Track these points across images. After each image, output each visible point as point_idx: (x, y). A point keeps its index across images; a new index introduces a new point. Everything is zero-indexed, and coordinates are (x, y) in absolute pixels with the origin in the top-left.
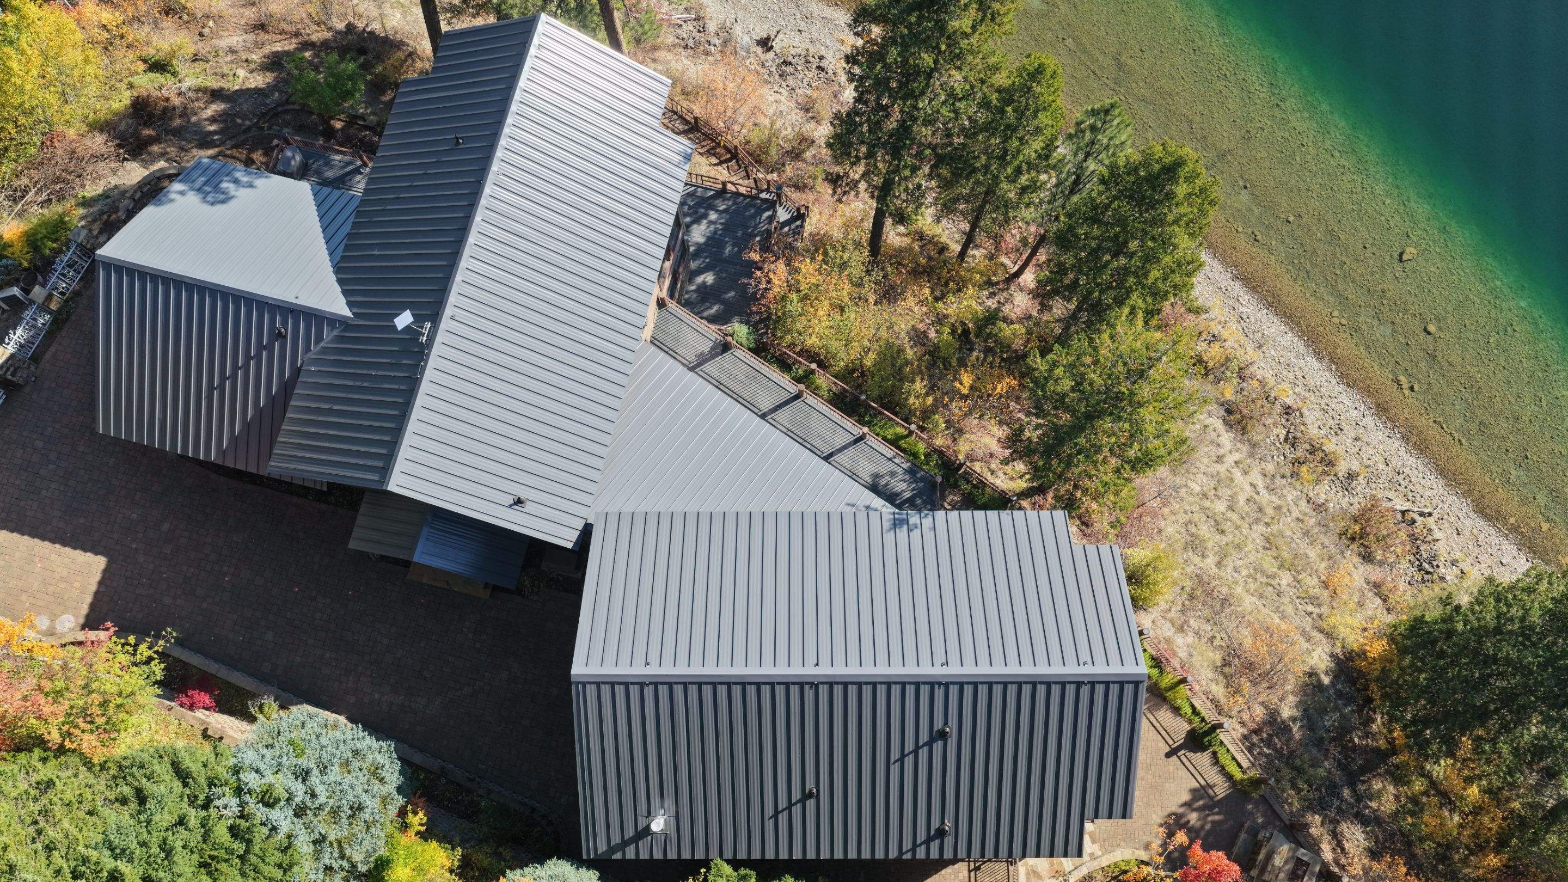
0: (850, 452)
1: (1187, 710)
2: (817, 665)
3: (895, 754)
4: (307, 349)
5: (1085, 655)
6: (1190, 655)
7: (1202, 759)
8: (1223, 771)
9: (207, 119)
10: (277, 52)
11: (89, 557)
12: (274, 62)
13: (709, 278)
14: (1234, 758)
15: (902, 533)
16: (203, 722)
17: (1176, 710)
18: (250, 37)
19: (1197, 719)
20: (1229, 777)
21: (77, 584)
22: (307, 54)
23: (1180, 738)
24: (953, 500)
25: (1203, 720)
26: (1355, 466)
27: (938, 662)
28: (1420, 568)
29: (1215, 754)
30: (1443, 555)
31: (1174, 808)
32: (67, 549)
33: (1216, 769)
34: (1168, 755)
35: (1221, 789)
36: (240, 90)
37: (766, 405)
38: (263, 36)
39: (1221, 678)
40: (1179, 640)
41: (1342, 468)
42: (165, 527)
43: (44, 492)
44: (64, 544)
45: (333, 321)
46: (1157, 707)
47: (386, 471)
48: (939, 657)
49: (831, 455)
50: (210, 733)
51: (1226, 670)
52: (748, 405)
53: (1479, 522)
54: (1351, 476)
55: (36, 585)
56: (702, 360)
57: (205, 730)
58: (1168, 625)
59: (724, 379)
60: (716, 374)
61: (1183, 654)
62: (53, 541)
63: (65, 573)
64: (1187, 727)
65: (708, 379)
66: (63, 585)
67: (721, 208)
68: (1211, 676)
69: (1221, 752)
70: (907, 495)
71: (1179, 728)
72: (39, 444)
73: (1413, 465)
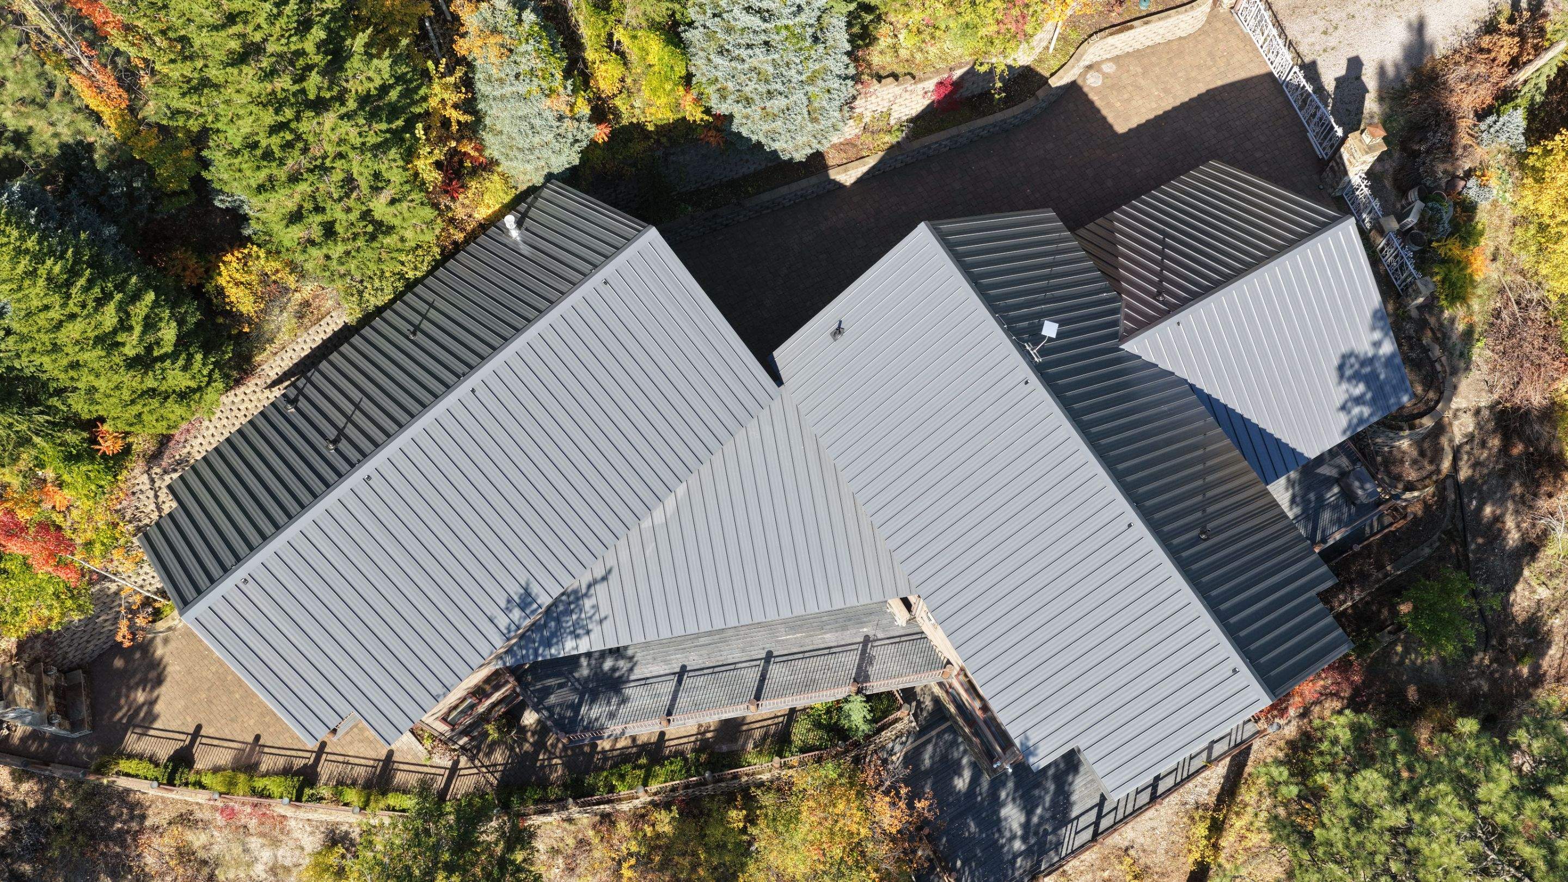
0: (666, 700)
1: (206, 780)
2: (473, 391)
3: (367, 405)
4: (1129, 306)
5: (251, 589)
6: (246, 851)
7: (164, 751)
8: (141, 757)
9: (1503, 515)
11: (1134, 123)
12: (1536, 634)
13: (961, 783)
14: (137, 776)
15: (515, 591)
16: (921, 80)
17: (216, 770)
19: (192, 778)
20: (130, 757)
21: (1118, 104)
22: (1525, 671)
23: (198, 751)
24: (556, 771)
25: (186, 784)
27: (375, 476)
29: (157, 765)
31: (164, 691)
32: (1151, 116)
33: (148, 753)
34: (199, 727)
35: (132, 742)
36: (1520, 574)
37: (776, 671)
39: (202, 854)
40: (266, 855)
42: (1109, 183)
43: (1214, 132)
44: (1157, 118)
45: (1130, 334)
46: (236, 760)
47: (942, 237)
48: (376, 482)
49: (680, 682)
50: (908, 77)
51: (206, 871)
52: (789, 658)
55: (1143, 82)
56: (865, 659)
57: (914, 77)
58: (288, 863)
59: (831, 660)
60: (842, 658)
61: (254, 843)
62: (1167, 114)
63: (1134, 103)
64: (198, 766)
65: (844, 648)
66: (1126, 96)
67: (1019, 860)
68: (216, 850)
69: (152, 771)
70: (584, 710)
71: (204, 759)
72: (1258, 155)
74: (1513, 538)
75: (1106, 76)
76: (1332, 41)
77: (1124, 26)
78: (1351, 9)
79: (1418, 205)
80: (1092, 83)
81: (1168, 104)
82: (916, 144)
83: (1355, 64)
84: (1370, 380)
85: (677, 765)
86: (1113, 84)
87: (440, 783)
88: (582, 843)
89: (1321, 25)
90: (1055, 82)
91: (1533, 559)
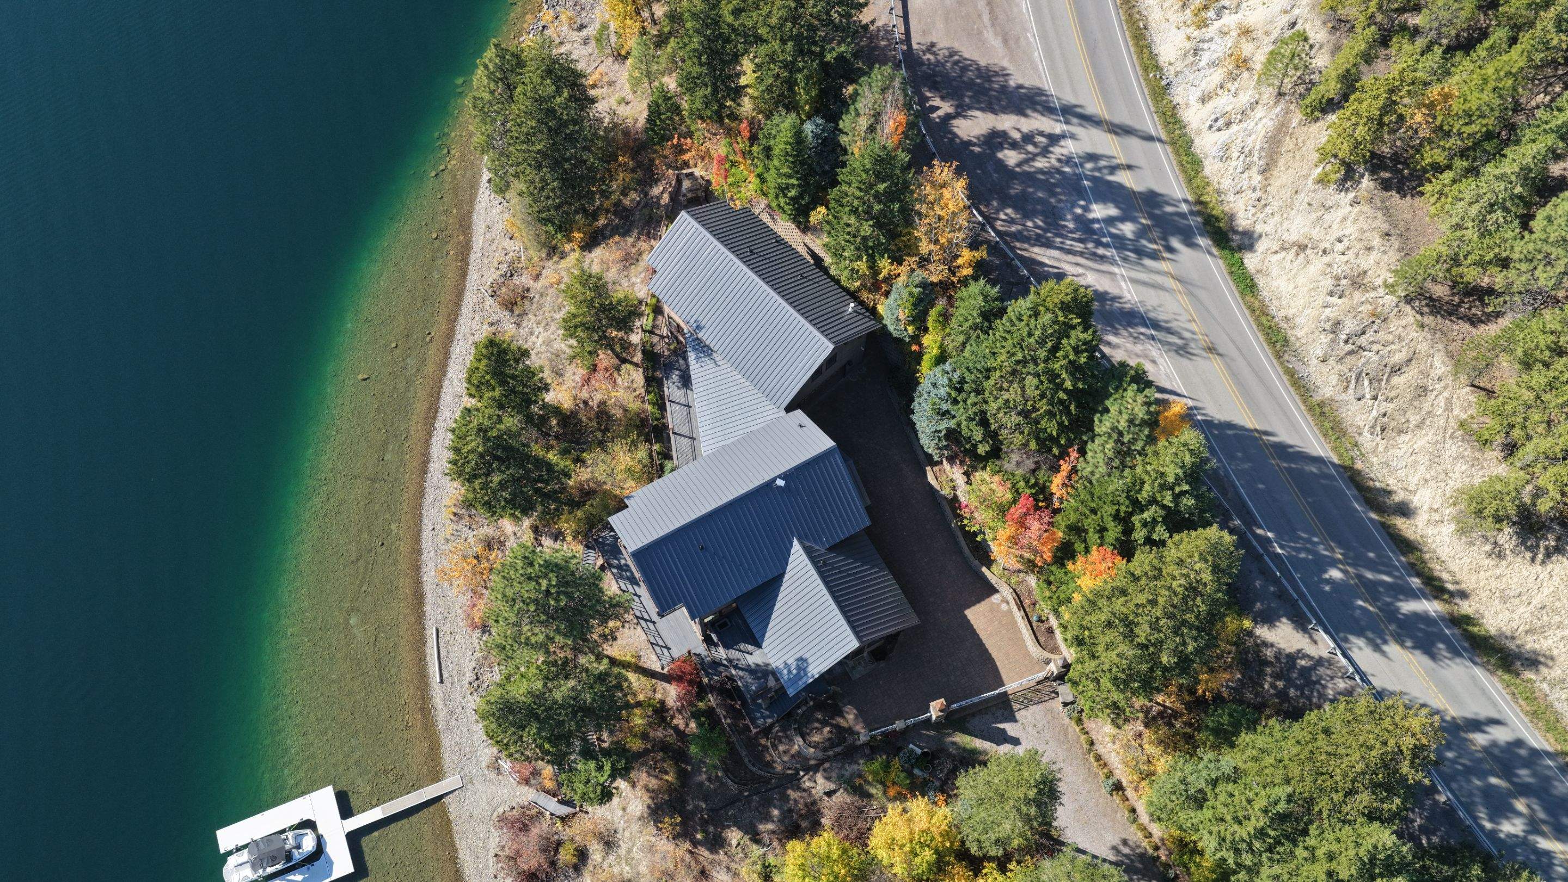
10: (708, 849)
11: (972, 620)
12: (716, 843)
18: (714, 873)
21: (983, 613)
22: (699, 836)
26: (486, 326)
28: (512, 275)
30: (498, 273)
32: (975, 625)
36: (743, 831)
38: (708, 867)
41: (493, 329)
44: (973, 628)
45: (803, 545)
47: (829, 451)
48: (729, 263)
53: (470, 273)
54: (492, 324)
55: (996, 623)
62: (976, 634)
63: (983, 618)
66: (988, 615)
73: (466, 310)
74: (761, 827)
75: (999, 605)
76: (1029, 729)
77: (1021, 605)
78: (1052, 743)
79: (919, 751)
80: (996, 598)
81: (983, 635)
82: (945, 503)
83: (1016, 742)
84: (798, 677)
85: (658, 416)
86: (994, 609)
87: (657, 332)
88: (635, 390)
89: (1040, 724)
90: (984, 569)
91: (751, 839)
